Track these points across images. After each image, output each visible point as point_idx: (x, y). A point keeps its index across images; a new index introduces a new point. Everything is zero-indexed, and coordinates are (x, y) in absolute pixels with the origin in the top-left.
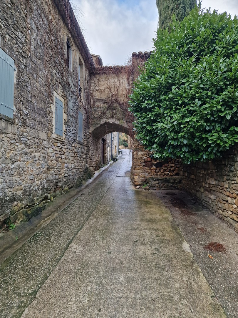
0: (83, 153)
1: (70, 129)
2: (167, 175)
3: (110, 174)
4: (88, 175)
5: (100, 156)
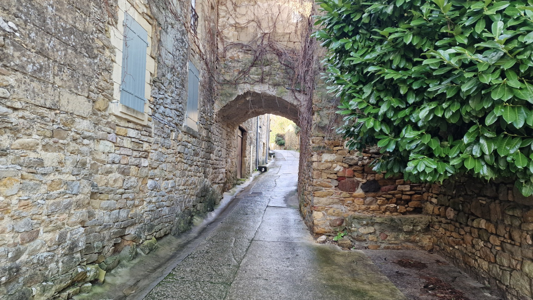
0: (196, 154)
1: (166, 98)
2: (391, 212)
3: (254, 200)
4: (207, 203)
5: (234, 161)
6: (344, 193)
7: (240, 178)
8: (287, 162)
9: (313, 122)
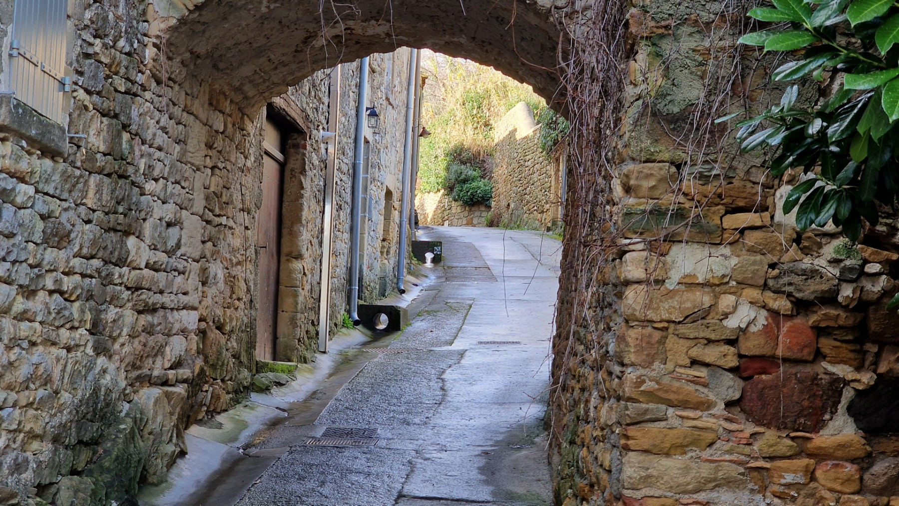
0: (57, 238)
3: (336, 467)
4: (107, 477)
5: (241, 276)
6: (770, 435)
7: (268, 359)
8: (500, 285)
9: (630, 92)
